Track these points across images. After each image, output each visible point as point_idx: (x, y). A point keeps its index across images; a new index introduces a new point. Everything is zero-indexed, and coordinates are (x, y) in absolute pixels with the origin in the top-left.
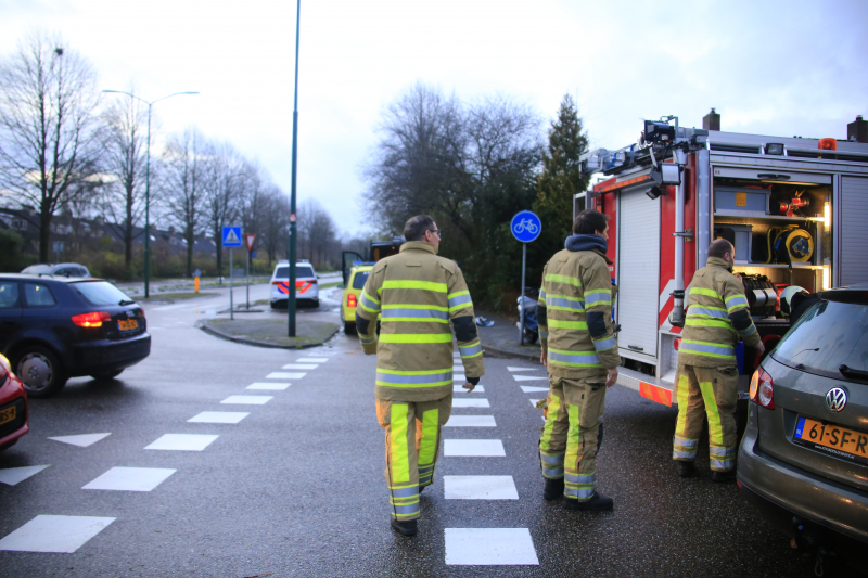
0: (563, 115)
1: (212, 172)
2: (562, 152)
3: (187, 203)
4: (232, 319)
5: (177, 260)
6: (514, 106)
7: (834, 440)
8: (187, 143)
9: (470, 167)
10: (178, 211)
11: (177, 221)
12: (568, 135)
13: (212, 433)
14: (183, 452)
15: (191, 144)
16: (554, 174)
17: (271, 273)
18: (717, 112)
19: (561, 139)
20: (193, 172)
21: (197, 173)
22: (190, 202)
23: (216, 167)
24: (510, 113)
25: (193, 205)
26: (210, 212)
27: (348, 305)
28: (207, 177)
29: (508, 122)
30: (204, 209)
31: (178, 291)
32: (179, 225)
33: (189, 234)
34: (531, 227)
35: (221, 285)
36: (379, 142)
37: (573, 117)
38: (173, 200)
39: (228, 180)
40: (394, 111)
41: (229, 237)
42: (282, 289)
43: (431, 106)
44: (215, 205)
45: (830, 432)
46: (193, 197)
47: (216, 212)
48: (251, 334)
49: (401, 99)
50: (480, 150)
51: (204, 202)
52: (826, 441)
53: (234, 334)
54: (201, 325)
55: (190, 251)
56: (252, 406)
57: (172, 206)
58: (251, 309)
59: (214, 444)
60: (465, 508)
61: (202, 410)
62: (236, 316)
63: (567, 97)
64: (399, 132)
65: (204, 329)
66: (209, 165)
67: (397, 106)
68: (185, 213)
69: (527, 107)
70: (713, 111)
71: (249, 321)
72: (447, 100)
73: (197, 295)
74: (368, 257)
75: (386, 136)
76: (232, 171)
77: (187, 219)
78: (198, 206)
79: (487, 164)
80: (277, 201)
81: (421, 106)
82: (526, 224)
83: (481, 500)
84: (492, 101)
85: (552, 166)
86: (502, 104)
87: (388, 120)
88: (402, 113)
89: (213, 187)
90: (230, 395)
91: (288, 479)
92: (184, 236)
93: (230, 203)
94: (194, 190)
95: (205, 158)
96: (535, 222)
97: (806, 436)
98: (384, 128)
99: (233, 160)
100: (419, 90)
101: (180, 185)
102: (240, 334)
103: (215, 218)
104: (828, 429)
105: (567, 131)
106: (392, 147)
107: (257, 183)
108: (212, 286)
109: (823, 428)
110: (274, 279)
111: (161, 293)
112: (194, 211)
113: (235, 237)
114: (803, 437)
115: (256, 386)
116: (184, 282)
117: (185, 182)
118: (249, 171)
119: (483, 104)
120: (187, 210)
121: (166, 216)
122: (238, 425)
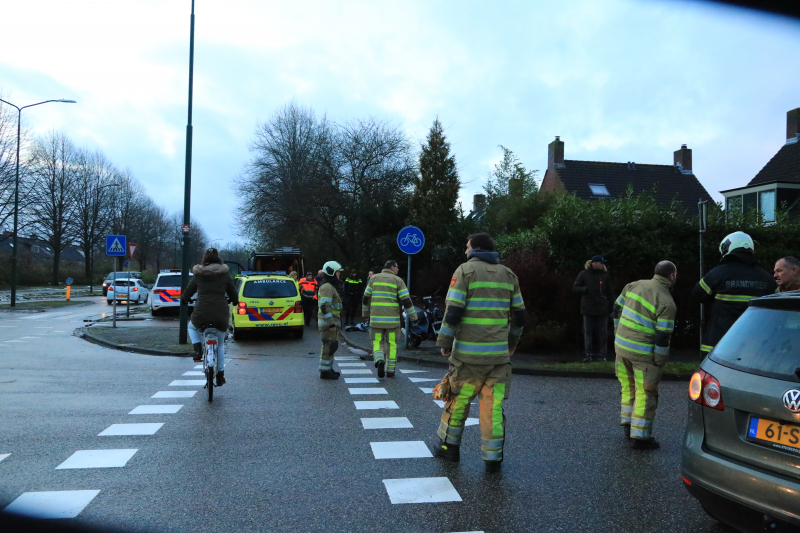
0: (433, 139)
1: (82, 182)
2: (431, 173)
3: (55, 211)
4: (115, 327)
5: (41, 268)
6: (385, 131)
7: (794, 440)
8: (54, 151)
9: (343, 186)
10: (44, 219)
11: (43, 229)
12: (436, 158)
13: (130, 447)
14: (102, 470)
15: (59, 152)
16: (425, 194)
17: (154, 282)
18: (561, 140)
19: (431, 162)
20: (61, 180)
21: (66, 182)
22: (57, 211)
23: (86, 176)
24: (382, 138)
25: (61, 213)
26: (78, 221)
27: (238, 313)
28: (76, 186)
29: (380, 145)
30: (72, 218)
31: (45, 299)
32: (44, 233)
33: (55, 242)
34: (415, 240)
35: (91, 294)
36: (254, 160)
37: (442, 142)
38: (39, 208)
39: (99, 190)
40: (270, 132)
41: (113, 246)
42: (166, 298)
43: (303, 129)
44: (85, 215)
45: (789, 431)
46: (61, 206)
47: (85, 221)
48: (138, 342)
49: (275, 120)
50: (353, 170)
51: (73, 211)
52: (785, 440)
53: (121, 342)
54: (81, 334)
55: (56, 259)
56: (165, 415)
57: (38, 213)
58: (131, 316)
59: (135, 458)
60: (414, 512)
61: (112, 423)
62: (118, 324)
63: (436, 123)
64: (274, 152)
65: (84, 337)
66: (78, 174)
67: (271, 127)
68: (52, 221)
69: (397, 132)
70: (558, 139)
71: (132, 329)
72: (319, 123)
73: (68, 303)
74: (252, 267)
75: (260, 154)
76: (103, 182)
77: (54, 227)
78: (67, 215)
79: (359, 183)
80: (148, 212)
81: (294, 128)
82: (411, 238)
83: (428, 504)
84: (366, 125)
85: (423, 187)
86: (374, 128)
87: (264, 139)
88: (276, 134)
89: (83, 197)
90: (137, 405)
91: (227, 493)
92: (49, 244)
93: (101, 213)
94: (62, 198)
95: (74, 168)
96: (419, 236)
97: (761, 435)
98: (259, 147)
99: (104, 171)
100: (293, 112)
101: (47, 194)
102: (127, 342)
103: (85, 228)
104: (785, 428)
105: (436, 154)
106: (267, 165)
107: (130, 195)
108: (84, 295)
109: (780, 428)
110: (155, 287)
111: (26, 301)
112: (61, 219)
113: (120, 246)
114: (758, 436)
115: (160, 395)
116: (51, 290)
117: (53, 191)
118: (121, 183)
119: (358, 128)
120: (54, 218)
121: (30, 223)
122: (155, 436)
